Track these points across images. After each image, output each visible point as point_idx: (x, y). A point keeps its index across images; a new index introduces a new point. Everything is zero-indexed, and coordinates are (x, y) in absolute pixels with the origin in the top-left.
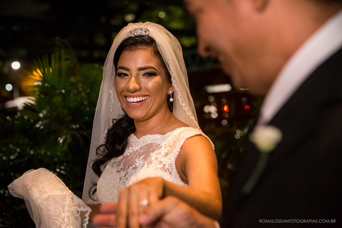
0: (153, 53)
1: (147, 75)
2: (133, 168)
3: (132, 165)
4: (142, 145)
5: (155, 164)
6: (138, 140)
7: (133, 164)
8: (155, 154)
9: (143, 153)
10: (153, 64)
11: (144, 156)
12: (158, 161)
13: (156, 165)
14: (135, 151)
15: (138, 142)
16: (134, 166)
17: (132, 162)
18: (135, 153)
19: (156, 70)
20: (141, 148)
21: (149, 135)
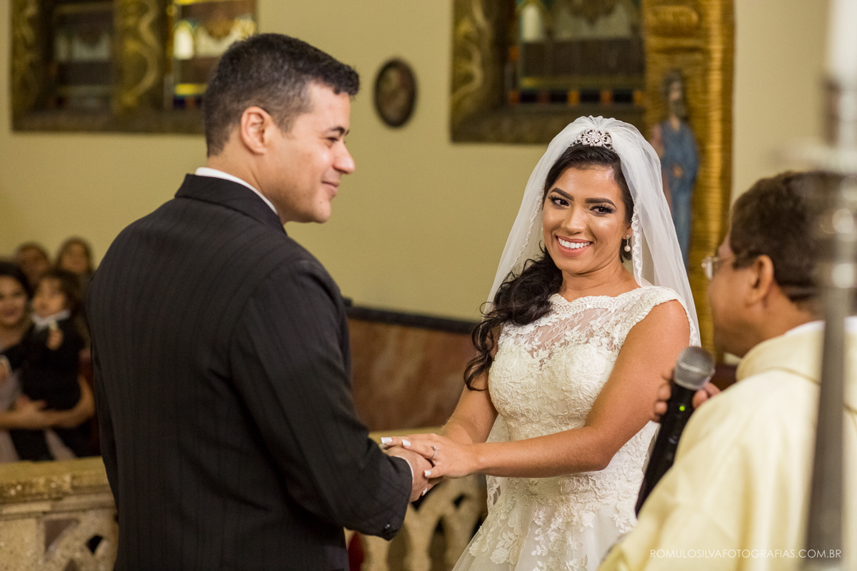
0: (613, 178)
1: (597, 210)
2: (562, 345)
3: (558, 339)
4: (576, 311)
5: (598, 338)
6: (568, 303)
7: (560, 338)
8: (599, 322)
9: (579, 322)
10: (611, 194)
11: (579, 326)
12: (603, 331)
13: (601, 338)
14: (563, 319)
15: (568, 307)
16: (563, 341)
17: (559, 336)
18: (562, 322)
19: (613, 204)
20: (575, 316)
21: (590, 297)
